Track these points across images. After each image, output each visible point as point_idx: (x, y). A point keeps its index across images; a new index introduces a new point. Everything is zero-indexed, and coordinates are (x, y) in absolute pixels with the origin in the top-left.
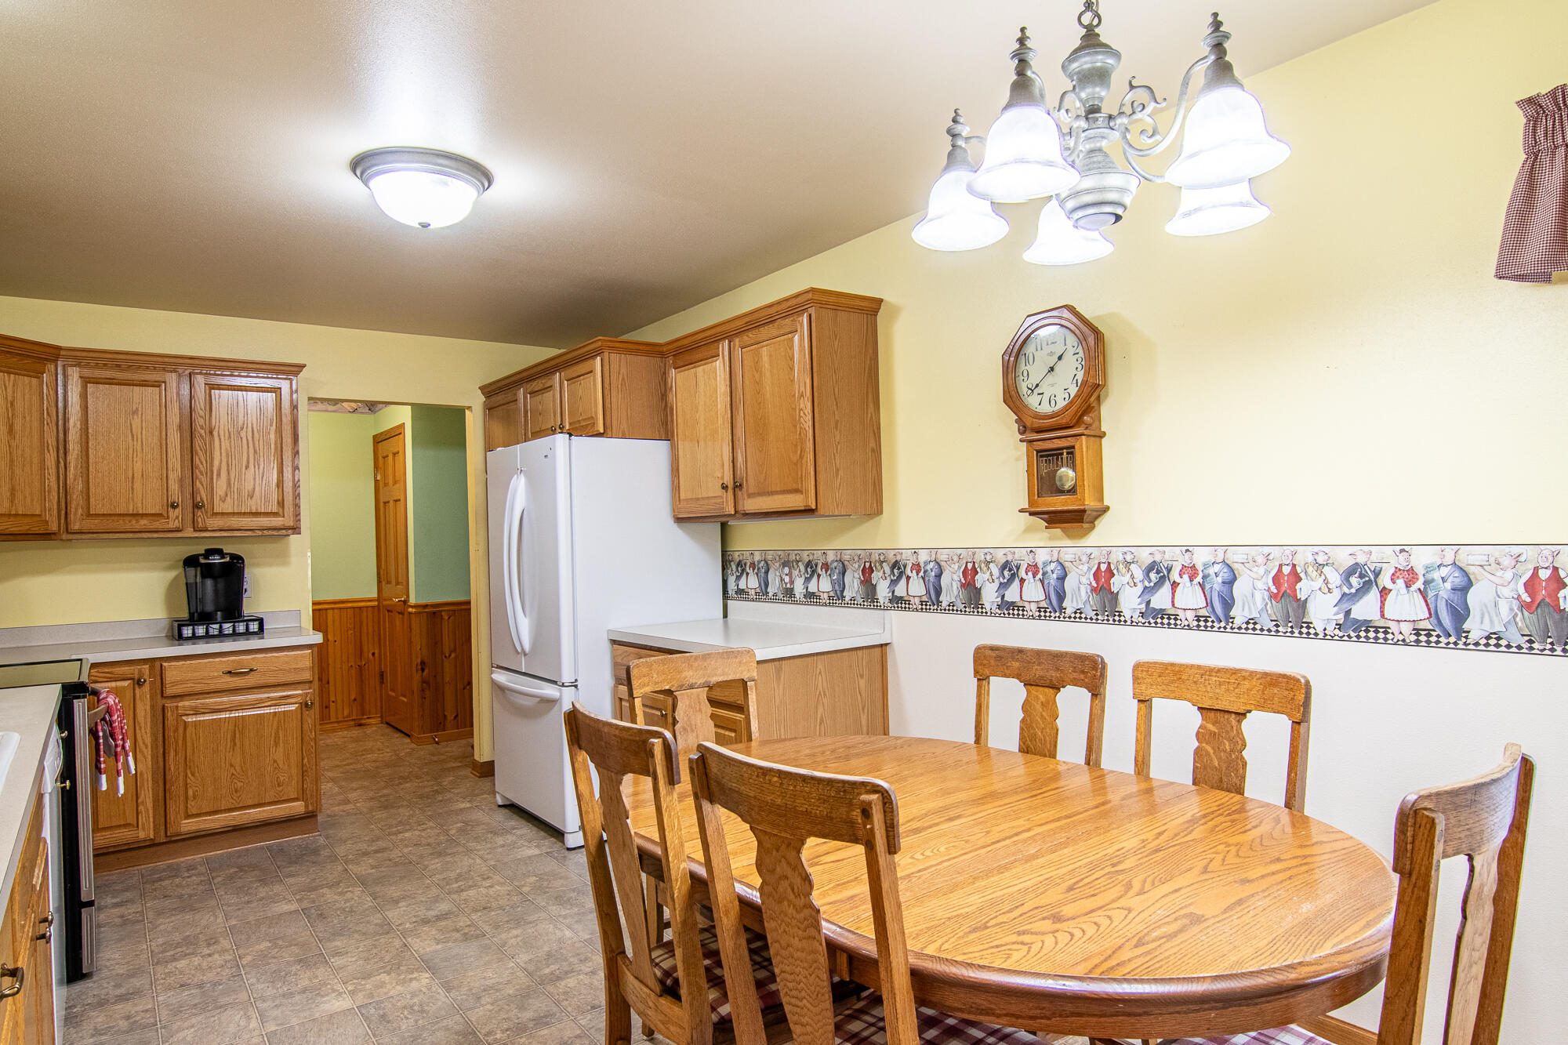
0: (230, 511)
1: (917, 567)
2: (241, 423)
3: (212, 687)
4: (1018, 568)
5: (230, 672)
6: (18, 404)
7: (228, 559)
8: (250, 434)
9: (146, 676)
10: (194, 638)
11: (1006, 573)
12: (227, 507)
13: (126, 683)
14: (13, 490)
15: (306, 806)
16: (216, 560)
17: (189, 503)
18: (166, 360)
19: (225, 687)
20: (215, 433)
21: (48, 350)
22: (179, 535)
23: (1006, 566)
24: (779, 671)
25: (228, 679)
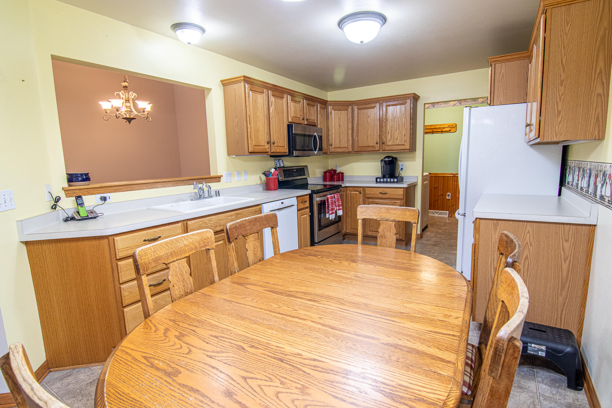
0: (391, 144)
1: (610, 176)
2: (395, 116)
3: (376, 197)
5: (380, 193)
6: (342, 119)
7: (390, 159)
8: (397, 119)
9: (362, 192)
10: (380, 182)
12: (390, 143)
13: (358, 192)
14: (340, 141)
15: (400, 237)
16: (387, 159)
17: (381, 142)
18: (376, 99)
19: (379, 197)
20: (388, 120)
21: (349, 102)
22: (379, 152)
25: (381, 195)
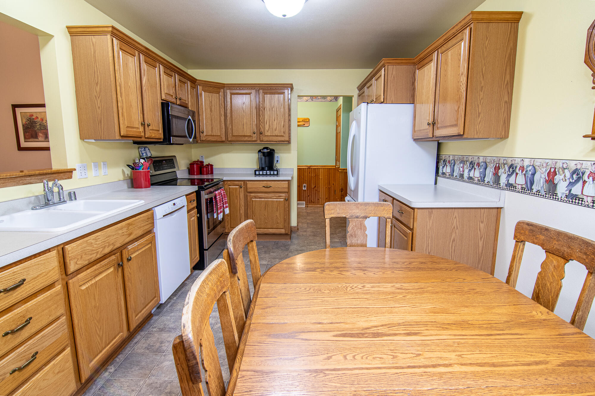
0: (270, 135)
1: (522, 168)
2: (273, 105)
3: (259, 191)
4: (583, 174)
5: (264, 186)
6: (213, 102)
7: (269, 150)
8: (275, 109)
9: (243, 185)
10: (259, 175)
11: (575, 176)
12: (269, 134)
13: (238, 187)
14: (212, 128)
15: (285, 231)
16: (265, 151)
17: (259, 132)
18: (252, 85)
19: (263, 191)
20: (266, 109)
21: (221, 85)
22: (256, 142)
23: (575, 172)
24: (430, 214)
25: (264, 188)
